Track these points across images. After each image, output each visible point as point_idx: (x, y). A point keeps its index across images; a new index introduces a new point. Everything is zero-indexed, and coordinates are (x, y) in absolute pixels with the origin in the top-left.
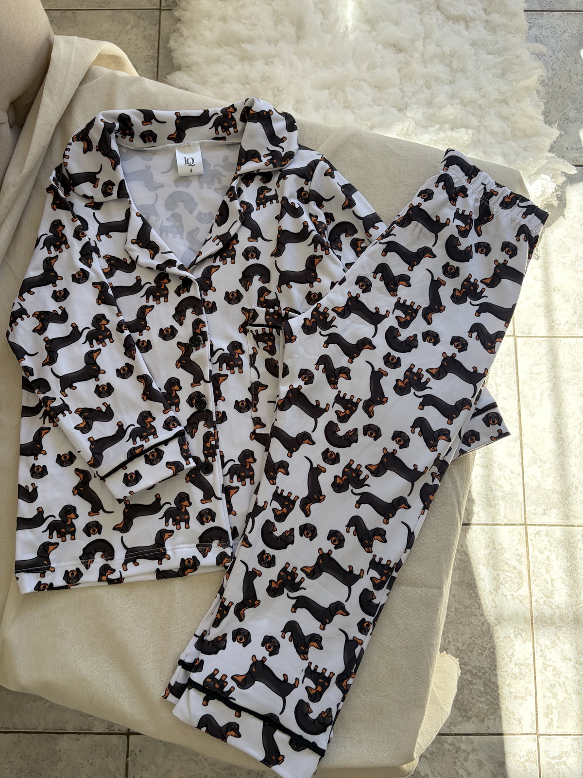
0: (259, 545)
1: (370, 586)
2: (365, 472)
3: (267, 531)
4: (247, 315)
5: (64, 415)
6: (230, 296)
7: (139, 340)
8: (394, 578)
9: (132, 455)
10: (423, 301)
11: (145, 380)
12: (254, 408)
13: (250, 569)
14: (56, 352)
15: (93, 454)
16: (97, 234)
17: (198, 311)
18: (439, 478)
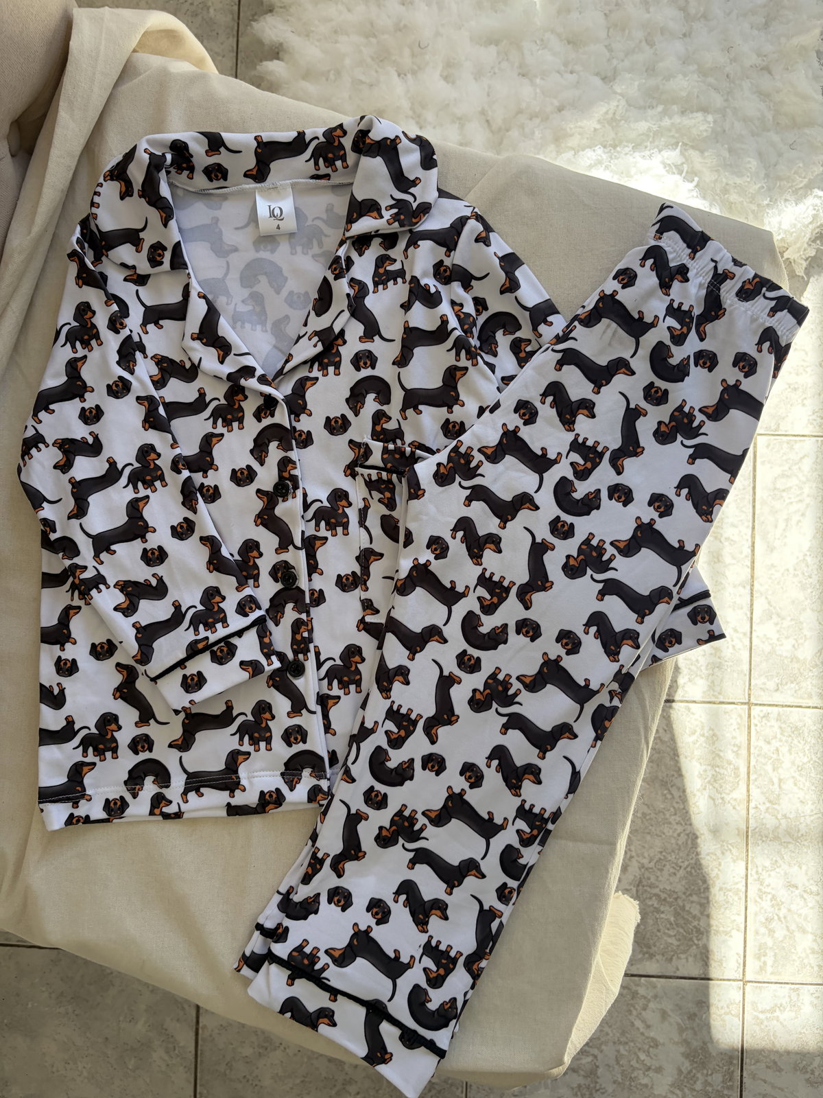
0: (365, 779)
1: (515, 842)
2: (516, 685)
3: (377, 761)
4: (357, 451)
5: (100, 591)
6: (333, 423)
7: (202, 484)
8: (549, 832)
9: (193, 651)
10: (612, 440)
11: (211, 543)
12: (363, 586)
13: (353, 811)
14: (87, 500)
15: (140, 646)
16: (141, 322)
17: (285, 446)
18: (620, 696)
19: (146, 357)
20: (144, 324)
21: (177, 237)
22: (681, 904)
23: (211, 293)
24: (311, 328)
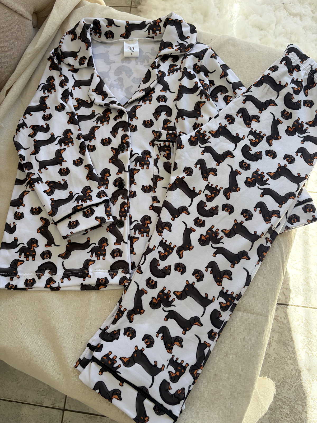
0: (147, 274)
1: (218, 308)
2: (221, 234)
3: (154, 265)
4: (156, 135)
5: (38, 184)
6: (146, 123)
7: (89, 145)
8: (235, 305)
9: (75, 210)
10: (267, 132)
11: (89, 168)
12: (154, 191)
13: (140, 289)
14: (39, 148)
15: (52, 208)
16: (73, 85)
17: (125, 130)
18: (271, 242)
19: (73, 98)
20: (74, 86)
21: (91, 55)
22: (293, 405)
23: (102, 77)
24: (140, 89)
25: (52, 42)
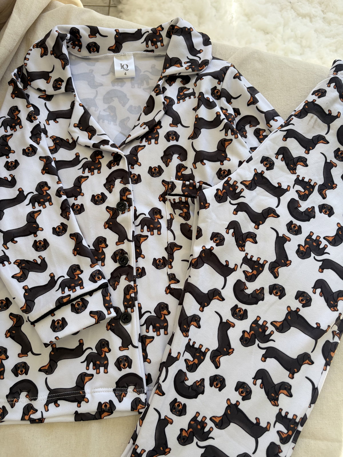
0: (171, 394)
1: (277, 440)
2: (271, 328)
3: (179, 380)
4: (167, 187)
5: (4, 265)
6: (153, 170)
7: (74, 204)
8: (299, 432)
9: (60, 304)
10: (319, 179)
11: (77, 237)
12: (169, 266)
13: (163, 417)
14: (3, 211)
15: (26, 301)
16: (46, 119)
17: (125, 181)
18: (338, 336)
19: (47, 137)
20: (48, 120)
21: (70, 76)
23: (87, 105)
24: (141, 121)
25: (13, 58)
